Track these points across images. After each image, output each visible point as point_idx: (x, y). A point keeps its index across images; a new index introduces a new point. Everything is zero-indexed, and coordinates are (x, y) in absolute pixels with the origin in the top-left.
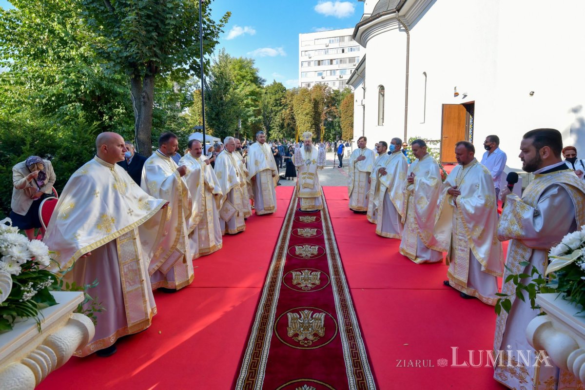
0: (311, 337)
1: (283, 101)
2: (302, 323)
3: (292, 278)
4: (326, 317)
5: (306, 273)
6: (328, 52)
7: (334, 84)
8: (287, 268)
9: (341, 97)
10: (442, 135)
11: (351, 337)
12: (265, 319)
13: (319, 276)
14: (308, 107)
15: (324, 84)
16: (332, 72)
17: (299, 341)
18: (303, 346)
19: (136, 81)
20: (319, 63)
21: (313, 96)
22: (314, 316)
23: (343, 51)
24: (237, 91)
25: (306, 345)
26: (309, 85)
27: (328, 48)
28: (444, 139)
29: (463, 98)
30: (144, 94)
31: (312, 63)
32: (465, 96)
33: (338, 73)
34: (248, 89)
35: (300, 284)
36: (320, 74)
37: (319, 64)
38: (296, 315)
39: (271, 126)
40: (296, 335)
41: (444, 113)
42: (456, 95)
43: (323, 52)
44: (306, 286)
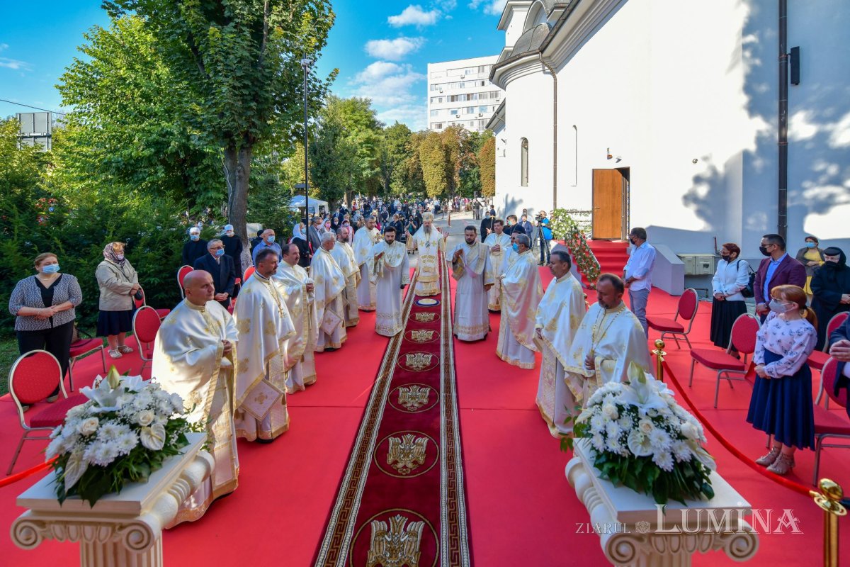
0: (410, 465)
1: (407, 146)
2: (402, 449)
3: (398, 396)
4: (429, 443)
5: (415, 389)
6: (464, 84)
7: (472, 125)
8: (394, 384)
9: (481, 141)
10: (593, 206)
11: (451, 466)
12: (365, 443)
13: (428, 394)
14: (438, 155)
15: (459, 125)
16: (470, 109)
17: (398, 469)
18: (401, 475)
19: (230, 152)
20: (453, 98)
21: (445, 141)
22: (416, 441)
23: (483, 84)
24: (349, 139)
25: (404, 474)
26: (440, 126)
27: (464, 80)
28: (595, 210)
29: (617, 162)
30: (240, 168)
31: (444, 99)
32: (619, 160)
33: (477, 110)
34: (363, 135)
35: (405, 403)
36: (454, 112)
37: (453, 100)
38: (398, 440)
39: (392, 178)
40: (396, 462)
41: (595, 179)
42: (610, 157)
43: (458, 85)
44: (413, 406)
